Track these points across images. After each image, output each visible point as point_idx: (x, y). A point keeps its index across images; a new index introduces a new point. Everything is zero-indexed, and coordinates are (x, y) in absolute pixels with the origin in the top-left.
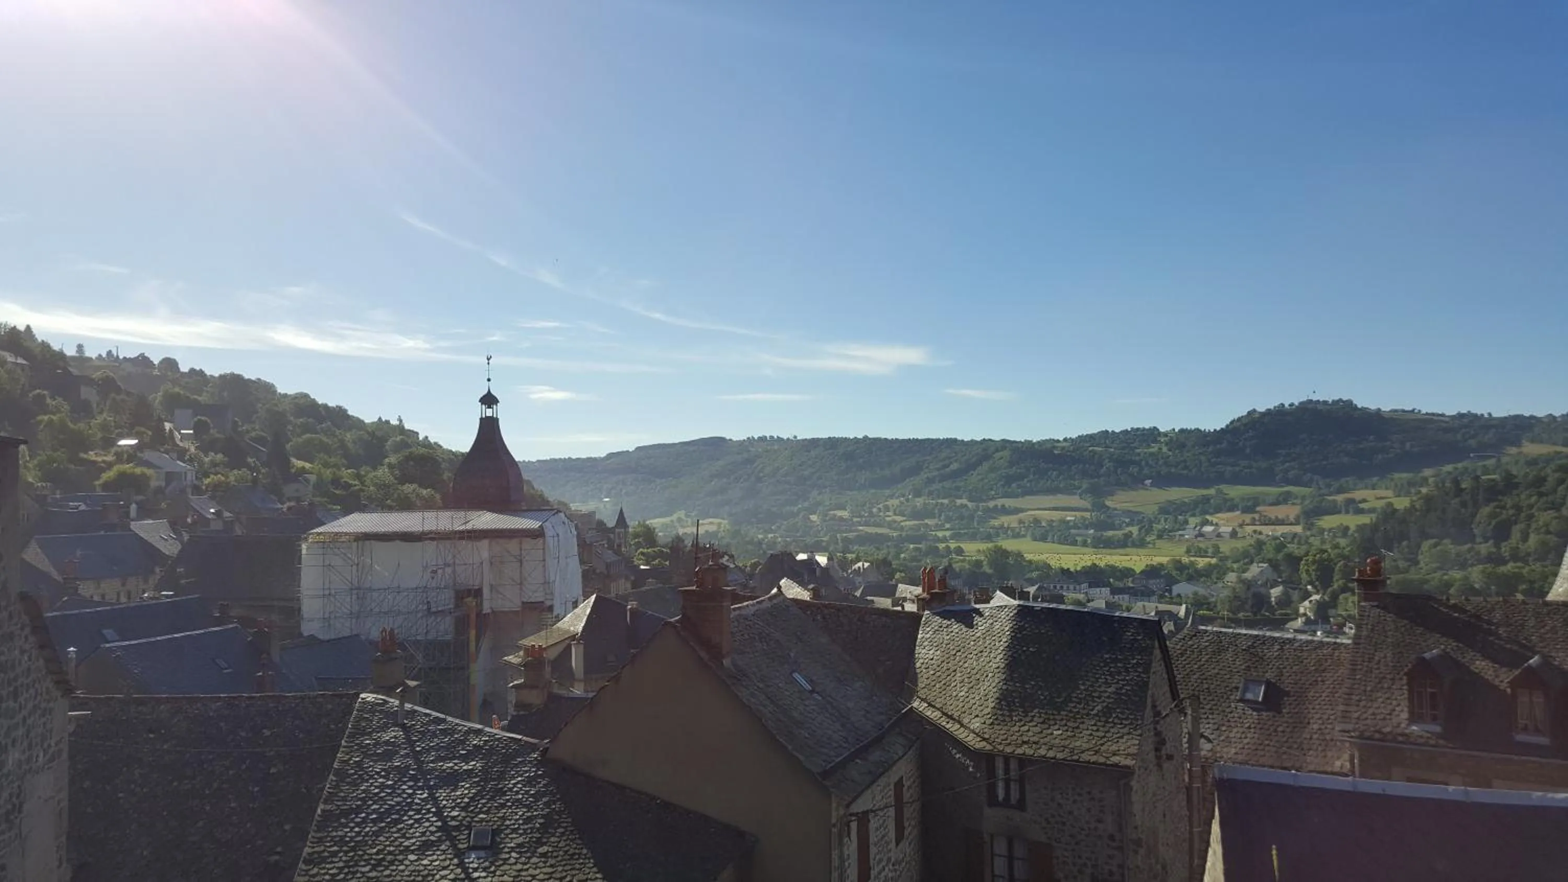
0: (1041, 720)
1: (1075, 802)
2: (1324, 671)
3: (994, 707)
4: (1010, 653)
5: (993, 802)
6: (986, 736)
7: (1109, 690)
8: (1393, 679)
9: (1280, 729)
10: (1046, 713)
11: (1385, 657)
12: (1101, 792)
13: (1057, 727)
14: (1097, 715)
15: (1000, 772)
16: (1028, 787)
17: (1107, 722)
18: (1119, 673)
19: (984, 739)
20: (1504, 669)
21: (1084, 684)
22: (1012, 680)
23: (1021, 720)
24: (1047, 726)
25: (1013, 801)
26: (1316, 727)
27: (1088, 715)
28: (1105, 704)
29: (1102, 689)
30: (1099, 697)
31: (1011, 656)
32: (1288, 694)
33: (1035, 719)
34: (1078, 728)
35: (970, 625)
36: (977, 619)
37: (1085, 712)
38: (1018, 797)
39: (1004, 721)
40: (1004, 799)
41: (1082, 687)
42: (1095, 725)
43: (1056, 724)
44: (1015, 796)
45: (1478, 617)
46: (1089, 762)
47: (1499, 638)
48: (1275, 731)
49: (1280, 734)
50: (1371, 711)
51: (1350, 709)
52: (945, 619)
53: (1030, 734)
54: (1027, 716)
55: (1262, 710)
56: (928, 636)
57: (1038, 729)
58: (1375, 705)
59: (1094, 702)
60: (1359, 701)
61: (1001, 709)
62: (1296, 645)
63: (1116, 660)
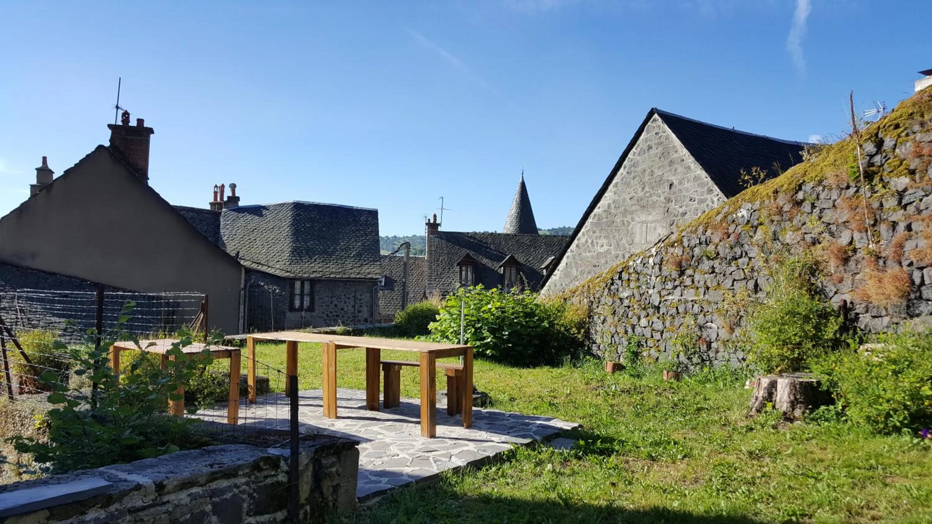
0: (321, 261)
1: (345, 302)
2: (412, 270)
3: (289, 256)
4: (294, 228)
5: (292, 309)
6: (289, 270)
7: (359, 244)
8: (449, 268)
9: (394, 298)
10: (323, 257)
11: (444, 259)
12: (361, 296)
13: (332, 263)
14: (353, 256)
15: (298, 291)
16: (317, 297)
17: (360, 259)
18: (362, 236)
19: (287, 272)
20: (495, 262)
21: (342, 242)
22: (298, 241)
23: (309, 261)
24: (325, 263)
25: (305, 306)
26: (412, 295)
27: (348, 257)
28: (357, 251)
29: (354, 244)
30: (353, 248)
31: (295, 229)
32: (396, 281)
33: (317, 260)
34: (344, 263)
35: (261, 215)
36: (264, 212)
37: (347, 255)
38: (308, 305)
39: (298, 262)
40: (299, 307)
41: (342, 244)
42: (354, 261)
43: (330, 262)
44: (306, 303)
45: (482, 241)
46: (356, 278)
47: (491, 249)
48: (392, 299)
49: (395, 300)
50: (441, 283)
51: (431, 282)
52: (240, 213)
53: (316, 268)
54: (311, 259)
55: (384, 290)
56: (229, 222)
57: (320, 265)
58: (443, 280)
59: (350, 250)
60: (436, 279)
61: (294, 256)
62: (397, 259)
63: (359, 230)
